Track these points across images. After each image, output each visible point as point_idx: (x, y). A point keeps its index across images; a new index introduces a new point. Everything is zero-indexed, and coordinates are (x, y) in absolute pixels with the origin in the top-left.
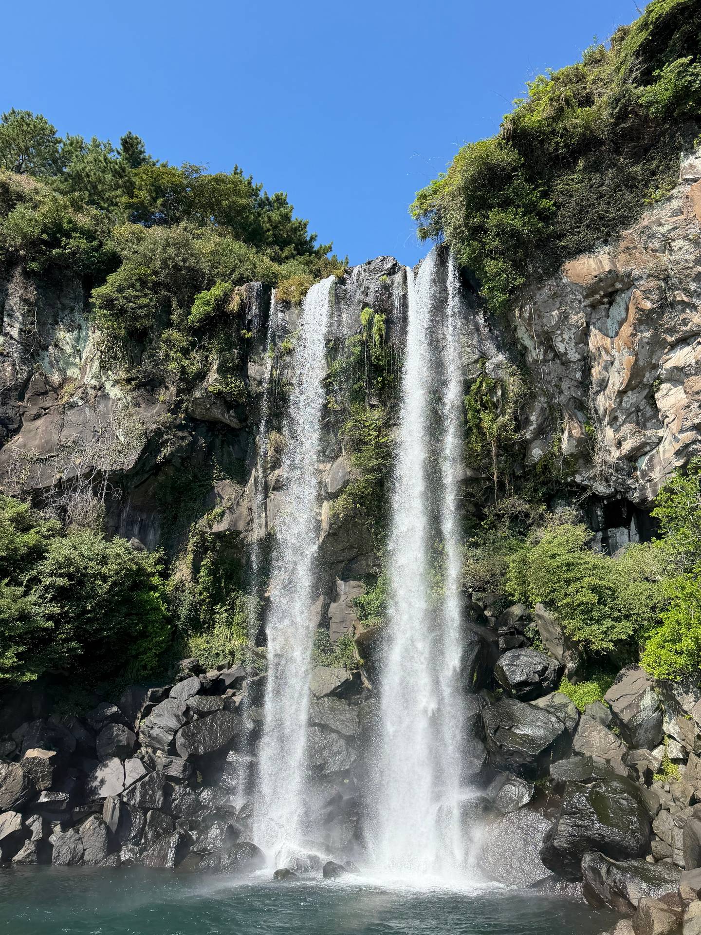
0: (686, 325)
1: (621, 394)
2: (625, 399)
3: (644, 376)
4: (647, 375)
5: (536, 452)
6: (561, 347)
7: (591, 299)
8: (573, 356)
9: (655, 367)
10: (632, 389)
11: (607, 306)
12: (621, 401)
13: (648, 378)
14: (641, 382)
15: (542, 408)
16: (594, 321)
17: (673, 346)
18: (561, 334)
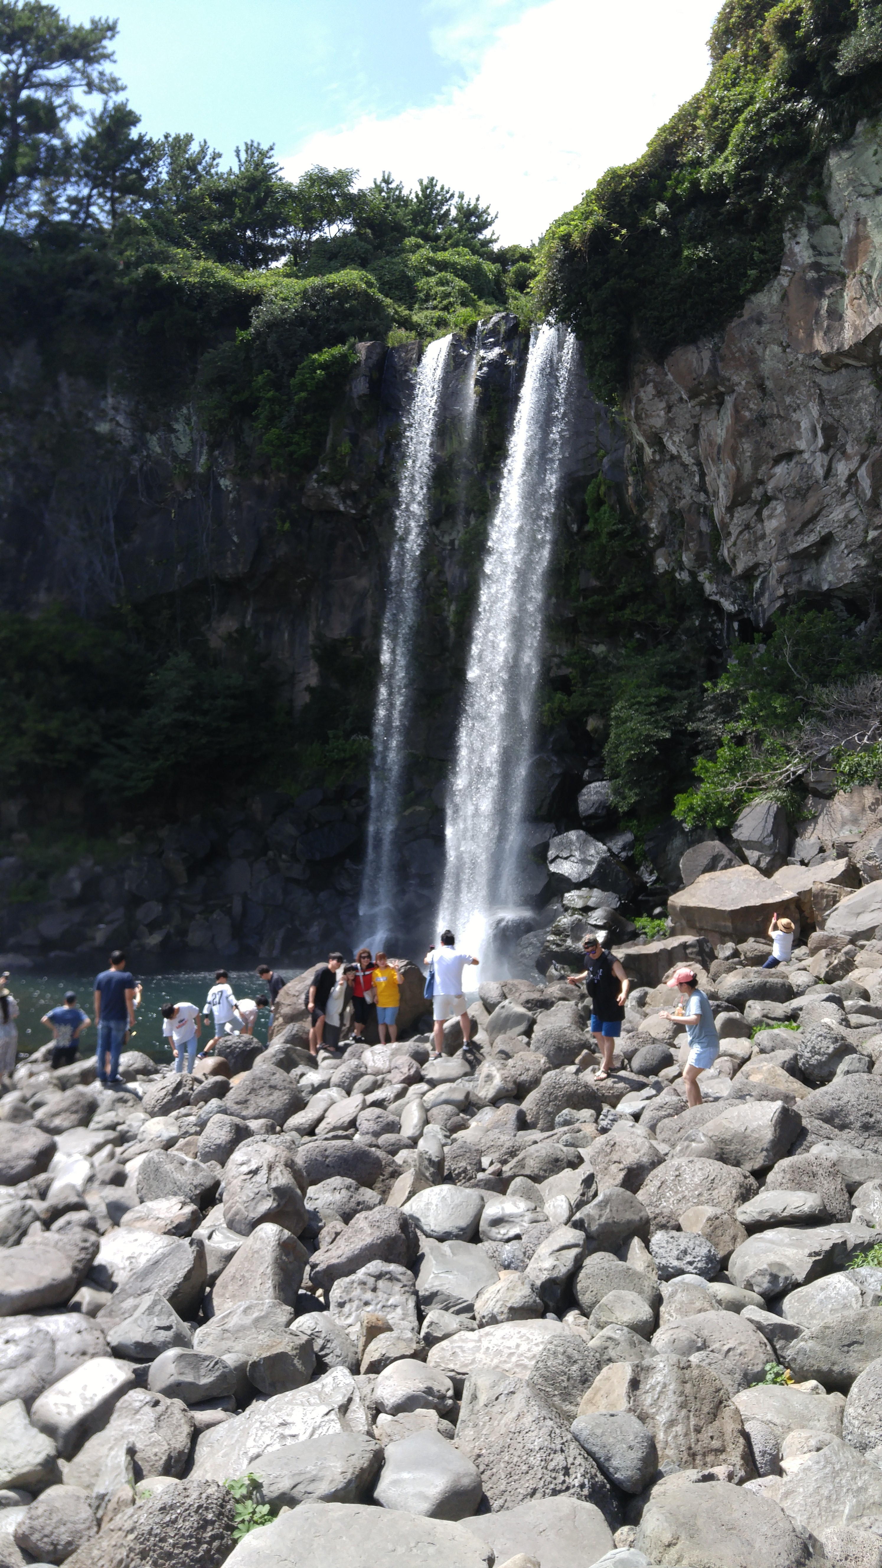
0: (785, 440)
1: (730, 509)
2: (736, 515)
3: (751, 492)
4: (755, 490)
5: (661, 563)
6: (673, 450)
7: (697, 400)
8: (687, 459)
9: (761, 482)
10: (742, 504)
11: (716, 407)
12: (732, 517)
13: (756, 493)
14: (749, 497)
15: (662, 514)
16: (703, 423)
17: (777, 461)
18: (670, 437)
